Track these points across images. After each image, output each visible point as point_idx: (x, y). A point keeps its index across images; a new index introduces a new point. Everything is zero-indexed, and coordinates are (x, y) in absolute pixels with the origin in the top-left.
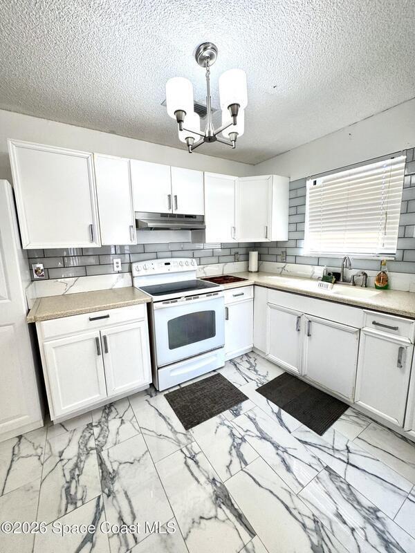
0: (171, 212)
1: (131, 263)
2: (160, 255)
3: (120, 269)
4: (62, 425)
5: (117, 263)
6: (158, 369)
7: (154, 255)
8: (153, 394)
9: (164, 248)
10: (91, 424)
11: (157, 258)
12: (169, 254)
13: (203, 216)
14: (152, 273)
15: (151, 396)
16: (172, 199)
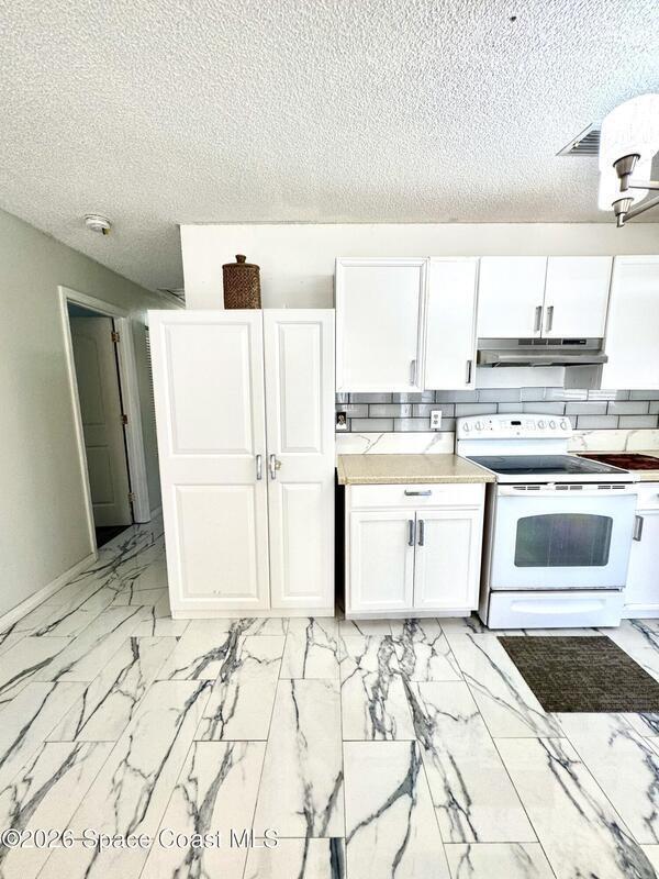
0: (537, 335)
1: (455, 418)
2: (502, 407)
3: (438, 426)
4: (354, 624)
5: (436, 416)
6: (492, 591)
7: (492, 408)
8: (479, 630)
9: (512, 397)
10: (390, 637)
11: (497, 413)
12: (519, 407)
13: (601, 340)
14: (488, 436)
15: (475, 632)
16: (544, 313)
